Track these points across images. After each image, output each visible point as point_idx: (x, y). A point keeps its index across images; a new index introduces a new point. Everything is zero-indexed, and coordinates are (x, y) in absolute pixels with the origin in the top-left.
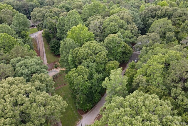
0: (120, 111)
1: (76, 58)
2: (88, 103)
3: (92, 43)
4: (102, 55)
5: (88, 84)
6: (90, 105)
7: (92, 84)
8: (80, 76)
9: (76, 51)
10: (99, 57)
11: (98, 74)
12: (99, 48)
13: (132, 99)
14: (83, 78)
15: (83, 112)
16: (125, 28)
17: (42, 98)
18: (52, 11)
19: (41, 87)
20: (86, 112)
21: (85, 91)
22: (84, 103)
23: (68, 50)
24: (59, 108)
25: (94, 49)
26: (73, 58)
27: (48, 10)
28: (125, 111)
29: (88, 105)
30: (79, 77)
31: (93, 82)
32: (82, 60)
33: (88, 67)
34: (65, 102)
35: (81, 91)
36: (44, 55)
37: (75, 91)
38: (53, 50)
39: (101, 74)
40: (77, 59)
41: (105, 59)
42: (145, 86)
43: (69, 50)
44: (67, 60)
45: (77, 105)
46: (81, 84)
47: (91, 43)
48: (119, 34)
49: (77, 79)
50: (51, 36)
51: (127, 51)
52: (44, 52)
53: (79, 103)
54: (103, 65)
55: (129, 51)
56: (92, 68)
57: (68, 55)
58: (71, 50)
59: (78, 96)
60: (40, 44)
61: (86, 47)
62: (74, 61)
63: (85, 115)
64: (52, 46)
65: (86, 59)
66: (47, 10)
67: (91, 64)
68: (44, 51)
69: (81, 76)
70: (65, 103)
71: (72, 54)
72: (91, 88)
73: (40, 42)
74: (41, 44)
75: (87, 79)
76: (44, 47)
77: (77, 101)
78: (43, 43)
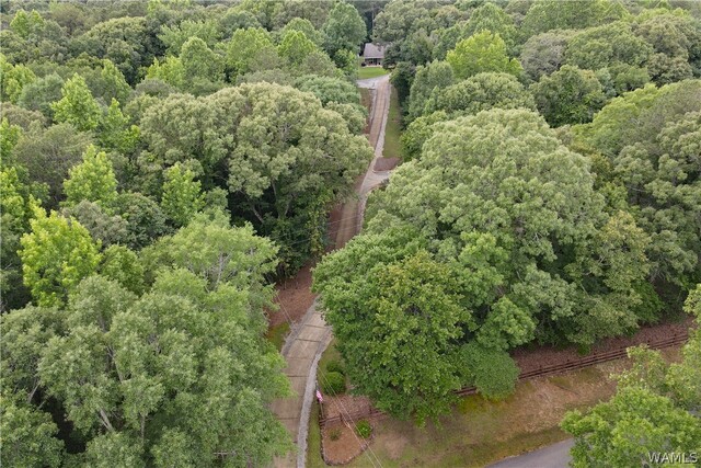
16: (638, 61)
25: (495, 89)
27: (427, 11)
36: (379, 135)
52: (384, 129)
58: (435, 88)
60: (378, 107)
66: (421, 11)
71: (436, 97)
74: (382, 107)
76: (385, 115)
78: (388, 104)
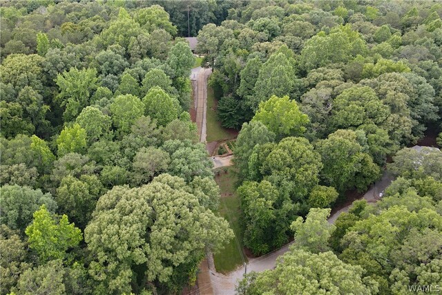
0: (297, 268)
1: (263, 160)
2: (264, 243)
3: (298, 141)
4: (309, 172)
5: (271, 214)
6: (265, 247)
7: (277, 215)
8: (261, 199)
9: (266, 150)
10: (302, 174)
11: (293, 203)
12: (307, 155)
13: (319, 259)
14: (265, 204)
15: (253, 254)
16: (380, 120)
17: (206, 217)
18: (239, 33)
19: (204, 200)
20: (257, 256)
21: (263, 224)
22: (256, 240)
23: (252, 142)
24: (223, 237)
25: (298, 156)
26: (258, 159)
27: (232, 31)
28: (303, 270)
29: (263, 246)
30: (259, 199)
31: (280, 213)
32: (272, 169)
33: (279, 185)
34: (232, 231)
35: (257, 221)
36: (202, 123)
37: (247, 217)
38: (222, 117)
39: (298, 204)
40: (264, 164)
41: (313, 179)
42: (358, 250)
43: (255, 143)
44: (247, 159)
45: (245, 240)
46: (260, 210)
47: (296, 143)
48: (361, 132)
49: (256, 202)
50: (226, 88)
51: (366, 173)
52: (205, 117)
53: (249, 238)
54: (306, 190)
55: (369, 174)
56: (284, 189)
57: (250, 151)
58: (257, 145)
59: (250, 227)
61: (284, 148)
62: (258, 165)
63: (254, 260)
64: (222, 108)
65: (279, 170)
66: (228, 32)
67: (285, 182)
68: (205, 113)
69: (264, 199)
70: (231, 233)
71: (258, 153)
72: (274, 221)
73: (199, 92)
74: (202, 97)
75: (271, 207)
76: (205, 104)
77: (246, 234)
78: (206, 94)
